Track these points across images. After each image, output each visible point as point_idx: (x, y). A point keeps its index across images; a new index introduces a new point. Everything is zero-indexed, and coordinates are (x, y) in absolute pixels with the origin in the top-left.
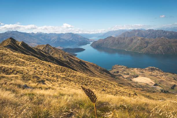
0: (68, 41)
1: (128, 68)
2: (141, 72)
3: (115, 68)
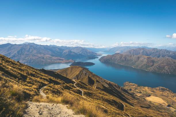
0: (78, 54)
1: (139, 86)
2: (152, 91)
3: (127, 85)
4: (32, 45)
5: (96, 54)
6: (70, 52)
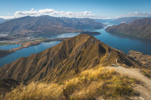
0: (86, 24)
1: (144, 55)
3: (132, 53)
4: (47, 17)
5: (102, 24)
6: (79, 23)
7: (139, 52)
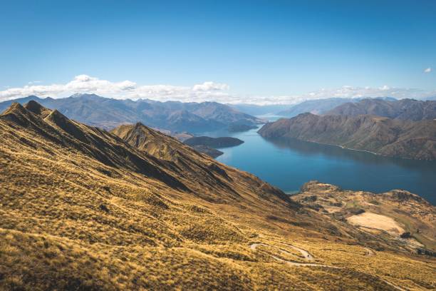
0: (207, 120)
2: (371, 202)
3: (310, 189)
7: (328, 185)
